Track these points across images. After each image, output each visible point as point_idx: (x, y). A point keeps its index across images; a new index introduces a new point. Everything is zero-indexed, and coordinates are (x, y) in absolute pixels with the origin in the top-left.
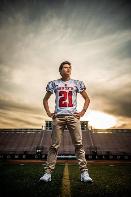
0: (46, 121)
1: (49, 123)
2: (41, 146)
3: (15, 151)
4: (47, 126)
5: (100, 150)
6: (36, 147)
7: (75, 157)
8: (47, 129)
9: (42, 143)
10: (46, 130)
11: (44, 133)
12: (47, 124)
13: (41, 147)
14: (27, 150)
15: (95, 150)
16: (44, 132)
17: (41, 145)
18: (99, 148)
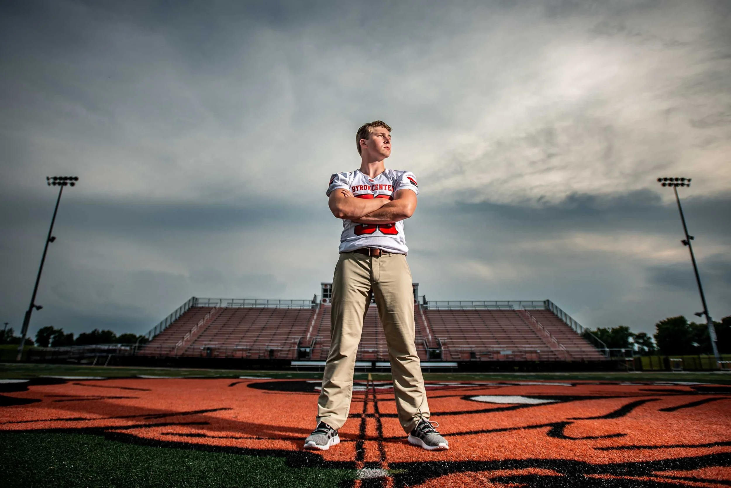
0: (322, 284)
1: (328, 287)
2: (310, 338)
3: (250, 350)
4: (325, 296)
5: (448, 347)
6: (298, 341)
7: (389, 364)
8: (325, 301)
9: (313, 331)
10: (322, 302)
11: (317, 311)
12: (325, 290)
13: (309, 341)
14: (275, 348)
15: (437, 348)
16: (319, 306)
17: (309, 336)
18: (444, 344)
